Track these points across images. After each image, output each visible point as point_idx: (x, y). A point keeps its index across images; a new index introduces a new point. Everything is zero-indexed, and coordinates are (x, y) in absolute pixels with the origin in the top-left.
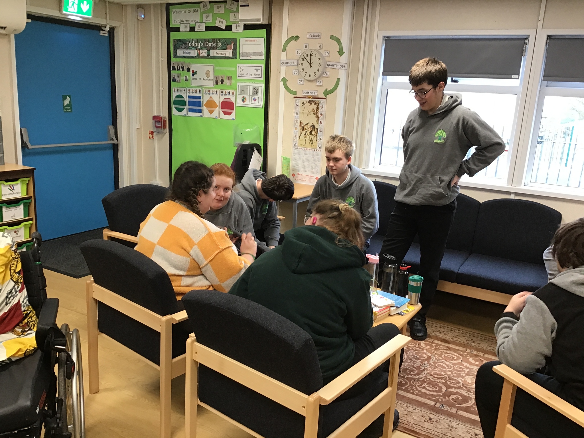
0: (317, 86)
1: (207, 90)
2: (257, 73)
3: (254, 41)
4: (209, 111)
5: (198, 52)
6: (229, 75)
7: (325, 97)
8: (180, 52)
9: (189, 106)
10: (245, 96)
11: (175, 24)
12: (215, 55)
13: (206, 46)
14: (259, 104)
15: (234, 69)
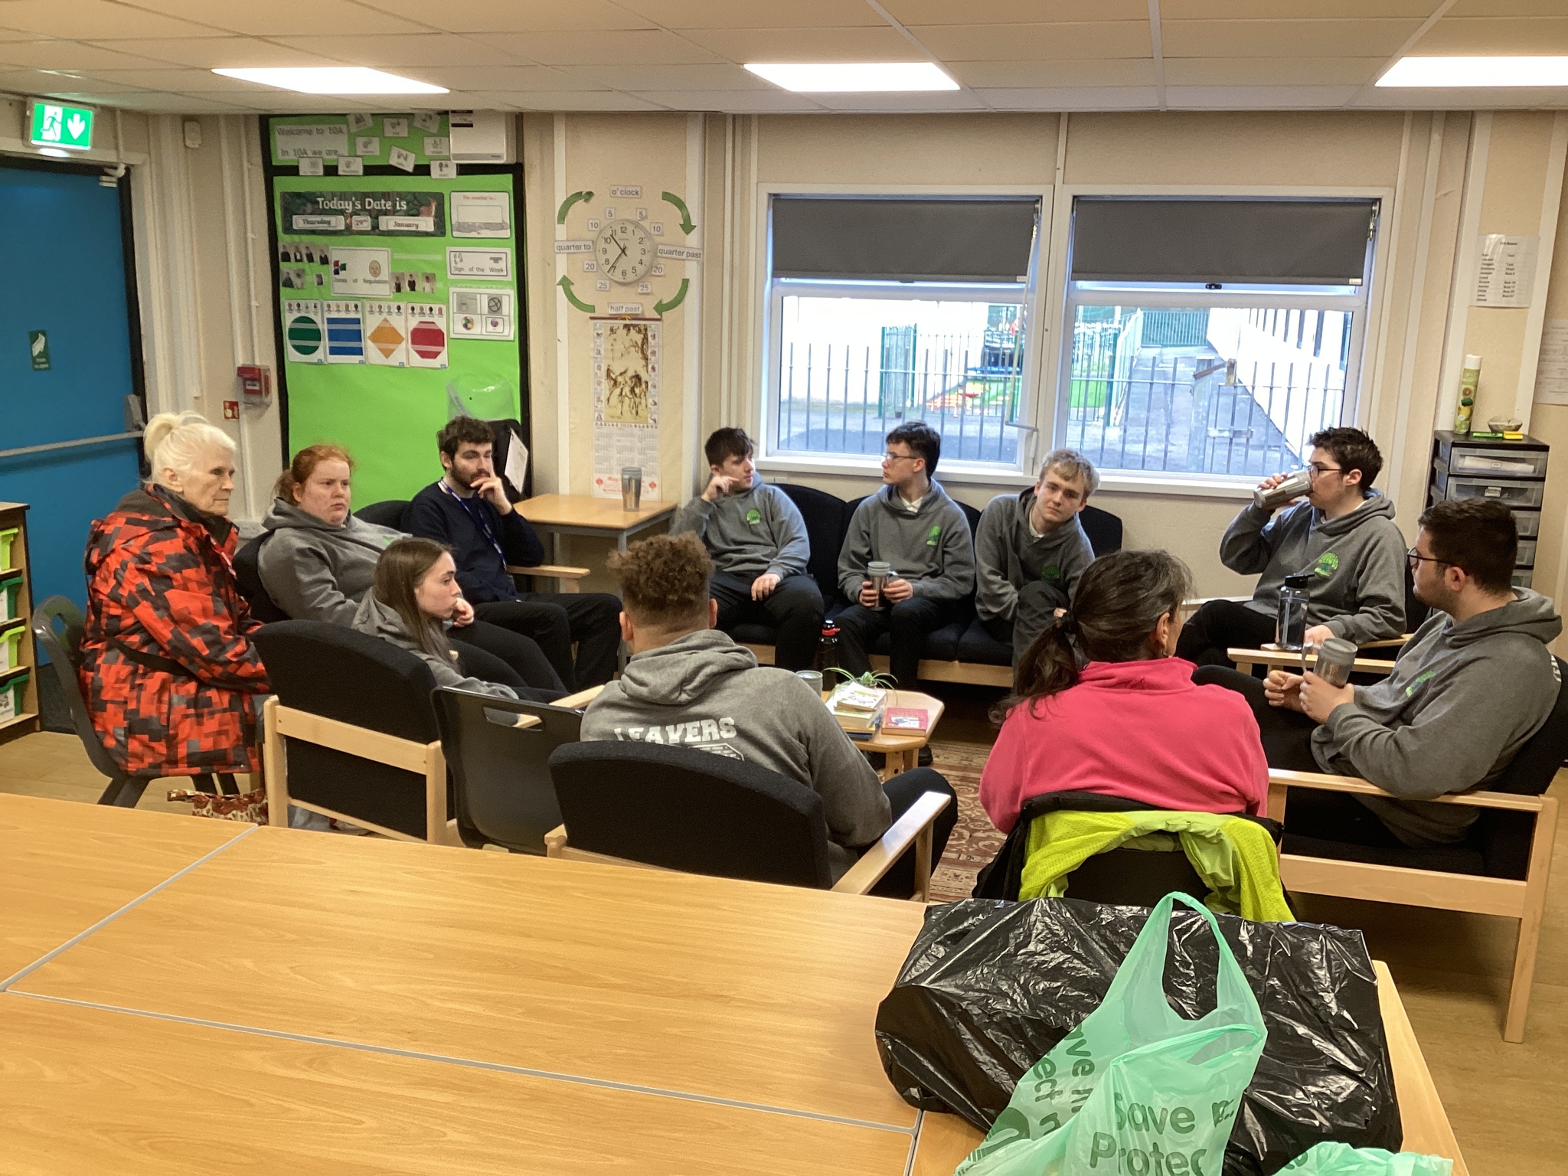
0: (641, 294)
1: (376, 305)
2: (497, 266)
3: (485, 198)
4: (380, 350)
5: (348, 221)
6: (429, 270)
7: (659, 317)
8: (298, 222)
9: (331, 339)
10: (469, 316)
11: (287, 158)
12: (391, 228)
13: (367, 207)
14: (506, 333)
15: (439, 258)
